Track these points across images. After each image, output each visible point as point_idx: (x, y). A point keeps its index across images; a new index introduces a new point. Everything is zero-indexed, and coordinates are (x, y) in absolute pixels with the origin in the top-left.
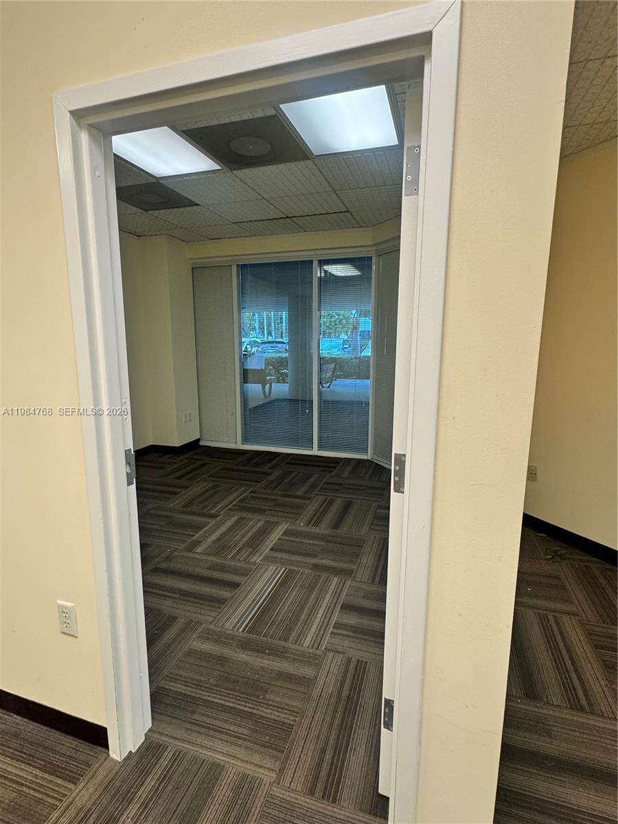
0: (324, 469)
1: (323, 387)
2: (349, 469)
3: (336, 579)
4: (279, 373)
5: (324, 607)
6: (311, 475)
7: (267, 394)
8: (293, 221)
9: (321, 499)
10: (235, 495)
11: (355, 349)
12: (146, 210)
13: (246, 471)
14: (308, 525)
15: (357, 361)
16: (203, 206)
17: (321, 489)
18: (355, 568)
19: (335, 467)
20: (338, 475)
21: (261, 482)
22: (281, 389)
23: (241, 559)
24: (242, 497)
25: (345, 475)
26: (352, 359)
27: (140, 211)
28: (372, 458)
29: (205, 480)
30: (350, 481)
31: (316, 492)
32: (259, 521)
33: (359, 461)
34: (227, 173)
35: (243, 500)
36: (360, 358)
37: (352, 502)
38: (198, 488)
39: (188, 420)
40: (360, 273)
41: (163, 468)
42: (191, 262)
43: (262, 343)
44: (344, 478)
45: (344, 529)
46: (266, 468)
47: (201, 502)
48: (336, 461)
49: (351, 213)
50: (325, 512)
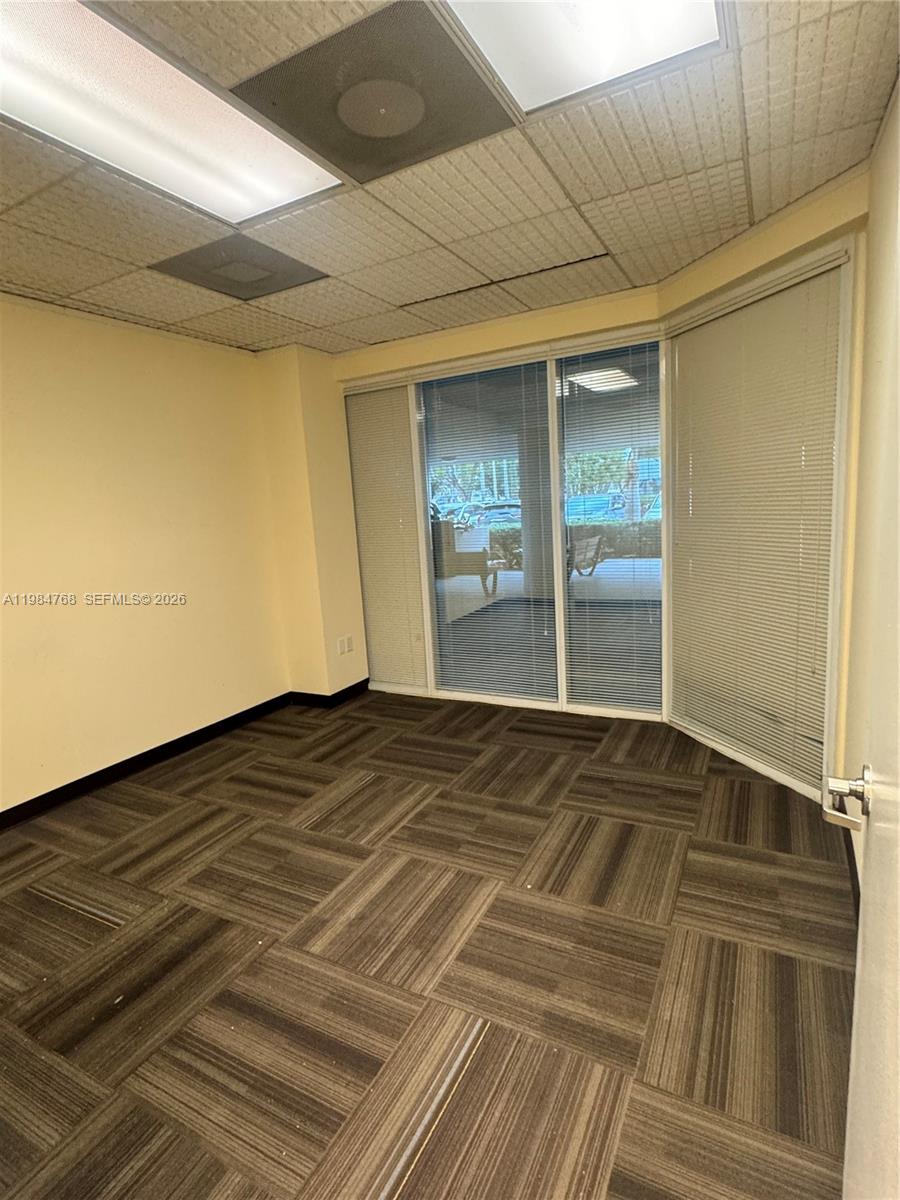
0: (580, 743)
1: (581, 574)
2: (626, 744)
3: (599, 1069)
4: (512, 554)
5: (567, 1180)
6: (552, 758)
7: (490, 592)
8: (503, 289)
9: (570, 817)
10: (410, 800)
11: (632, 511)
12: (246, 300)
13: (437, 747)
14: (541, 888)
15: (637, 529)
16: (336, 278)
17: (571, 791)
18: (643, 1033)
19: (599, 740)
20: (605, 759)
21: (459, 772)
22: (512, 581)
23: (395, 981)
24: (420, 808)
25: (619, 758)
26: (628, 526)
27: (236, 302)
28: (670, 721)
29: (363, 766)
30: (627, 775)
31: (560, 800)
32: (446, 870)
33: (646, 726)
34: (354, 193)
35: (422, 816)
36: (641, 523)
37: (632, 826)
38: (349, 783)
39: (346, 650)
40: (636, 384)
41: (298, 737)
42: (343, 386)
43: (486, 509)
44: (616, 766)
45: (617, 909)
46: (471, 741)
47: (346, 818)
48: (601, 725)
49: (613, 258)
50: (577, 854)
